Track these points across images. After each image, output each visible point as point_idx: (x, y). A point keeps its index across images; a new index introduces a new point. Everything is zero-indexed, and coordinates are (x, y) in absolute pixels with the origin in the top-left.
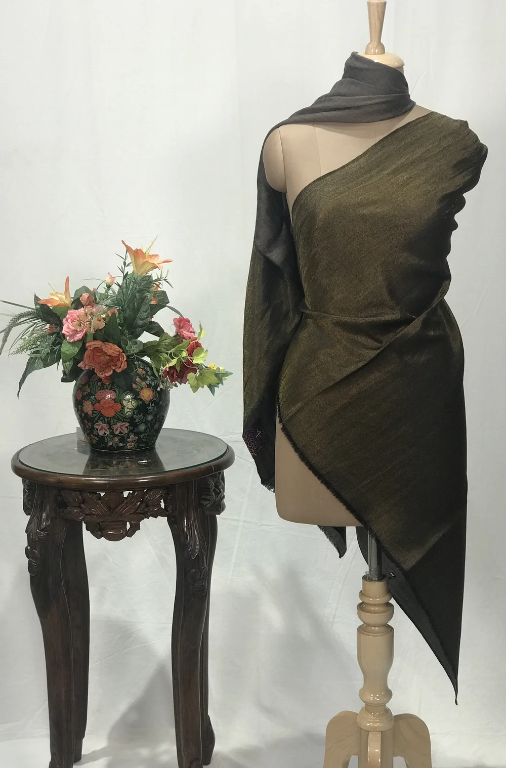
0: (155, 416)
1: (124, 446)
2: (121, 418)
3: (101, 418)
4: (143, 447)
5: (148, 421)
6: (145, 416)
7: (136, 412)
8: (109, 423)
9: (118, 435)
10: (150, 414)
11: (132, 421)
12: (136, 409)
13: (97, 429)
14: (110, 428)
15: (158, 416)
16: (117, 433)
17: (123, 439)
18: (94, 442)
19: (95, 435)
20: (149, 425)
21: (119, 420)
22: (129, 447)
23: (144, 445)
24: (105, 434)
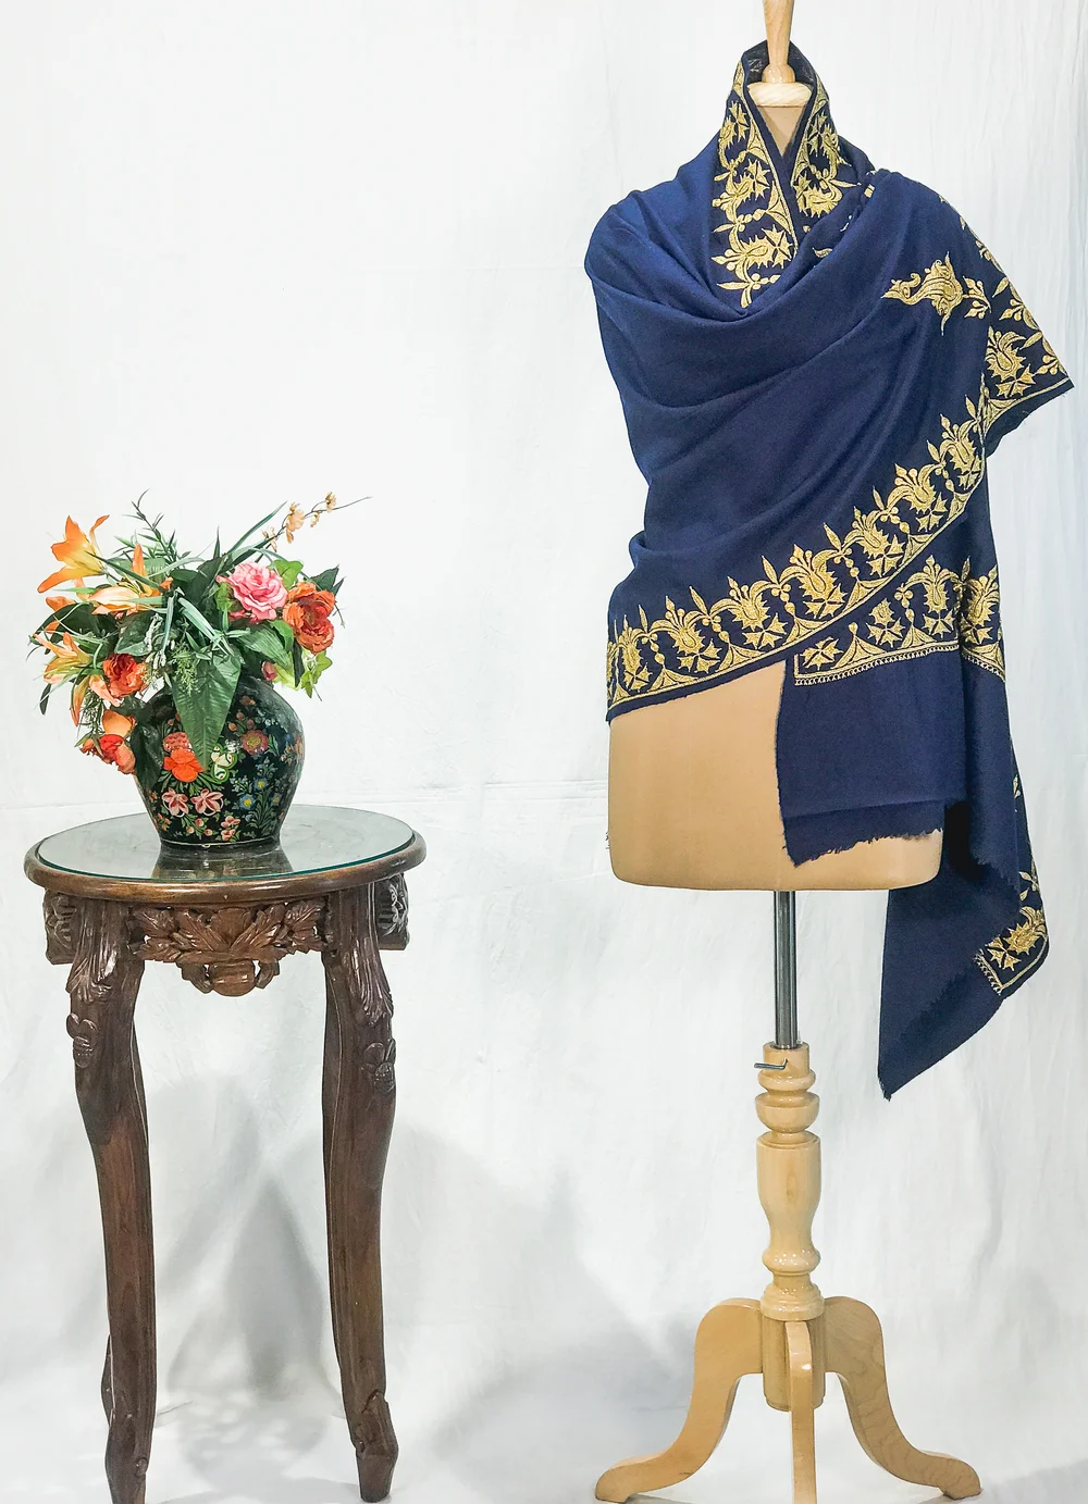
0: (271, 782)
1: (216, 836)
2: (208, 785)
3: (173, 784)
4: (250, 838)
5: (258, 791)
6: (251, 780)
7: (234, 773)
8: (186, 792)
9: (202, 816)
10: (260, 778)
11: (227, 789)
12: (233, 769)
13: (167, 804)
14: (189, 802)
15: (278, 782)
16: (202, 810)
17: (214, 824)
18: (165, 827)
19: (164, 815)
20: (260, 798)
21: (204, 786)
22: (224, 837)
23: (252, 835)
24: (181, 812)
